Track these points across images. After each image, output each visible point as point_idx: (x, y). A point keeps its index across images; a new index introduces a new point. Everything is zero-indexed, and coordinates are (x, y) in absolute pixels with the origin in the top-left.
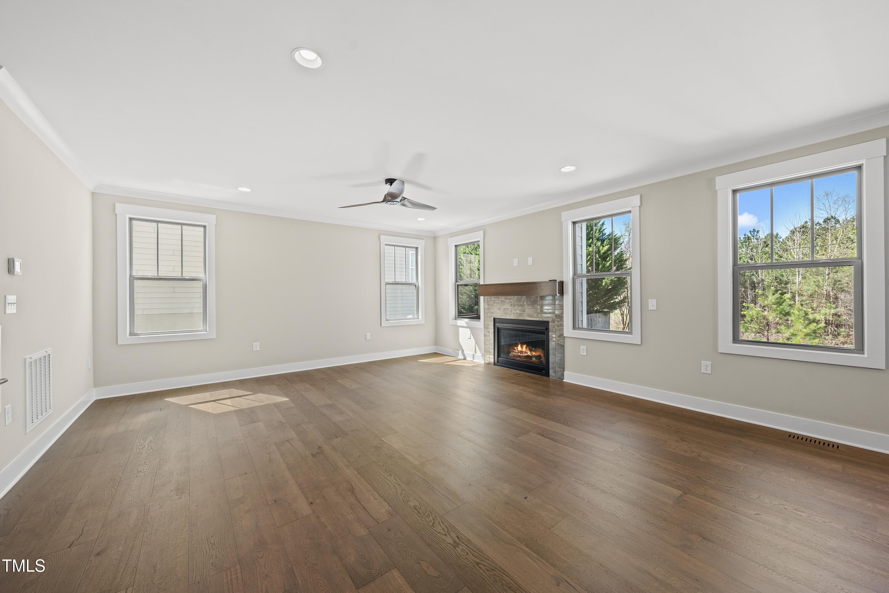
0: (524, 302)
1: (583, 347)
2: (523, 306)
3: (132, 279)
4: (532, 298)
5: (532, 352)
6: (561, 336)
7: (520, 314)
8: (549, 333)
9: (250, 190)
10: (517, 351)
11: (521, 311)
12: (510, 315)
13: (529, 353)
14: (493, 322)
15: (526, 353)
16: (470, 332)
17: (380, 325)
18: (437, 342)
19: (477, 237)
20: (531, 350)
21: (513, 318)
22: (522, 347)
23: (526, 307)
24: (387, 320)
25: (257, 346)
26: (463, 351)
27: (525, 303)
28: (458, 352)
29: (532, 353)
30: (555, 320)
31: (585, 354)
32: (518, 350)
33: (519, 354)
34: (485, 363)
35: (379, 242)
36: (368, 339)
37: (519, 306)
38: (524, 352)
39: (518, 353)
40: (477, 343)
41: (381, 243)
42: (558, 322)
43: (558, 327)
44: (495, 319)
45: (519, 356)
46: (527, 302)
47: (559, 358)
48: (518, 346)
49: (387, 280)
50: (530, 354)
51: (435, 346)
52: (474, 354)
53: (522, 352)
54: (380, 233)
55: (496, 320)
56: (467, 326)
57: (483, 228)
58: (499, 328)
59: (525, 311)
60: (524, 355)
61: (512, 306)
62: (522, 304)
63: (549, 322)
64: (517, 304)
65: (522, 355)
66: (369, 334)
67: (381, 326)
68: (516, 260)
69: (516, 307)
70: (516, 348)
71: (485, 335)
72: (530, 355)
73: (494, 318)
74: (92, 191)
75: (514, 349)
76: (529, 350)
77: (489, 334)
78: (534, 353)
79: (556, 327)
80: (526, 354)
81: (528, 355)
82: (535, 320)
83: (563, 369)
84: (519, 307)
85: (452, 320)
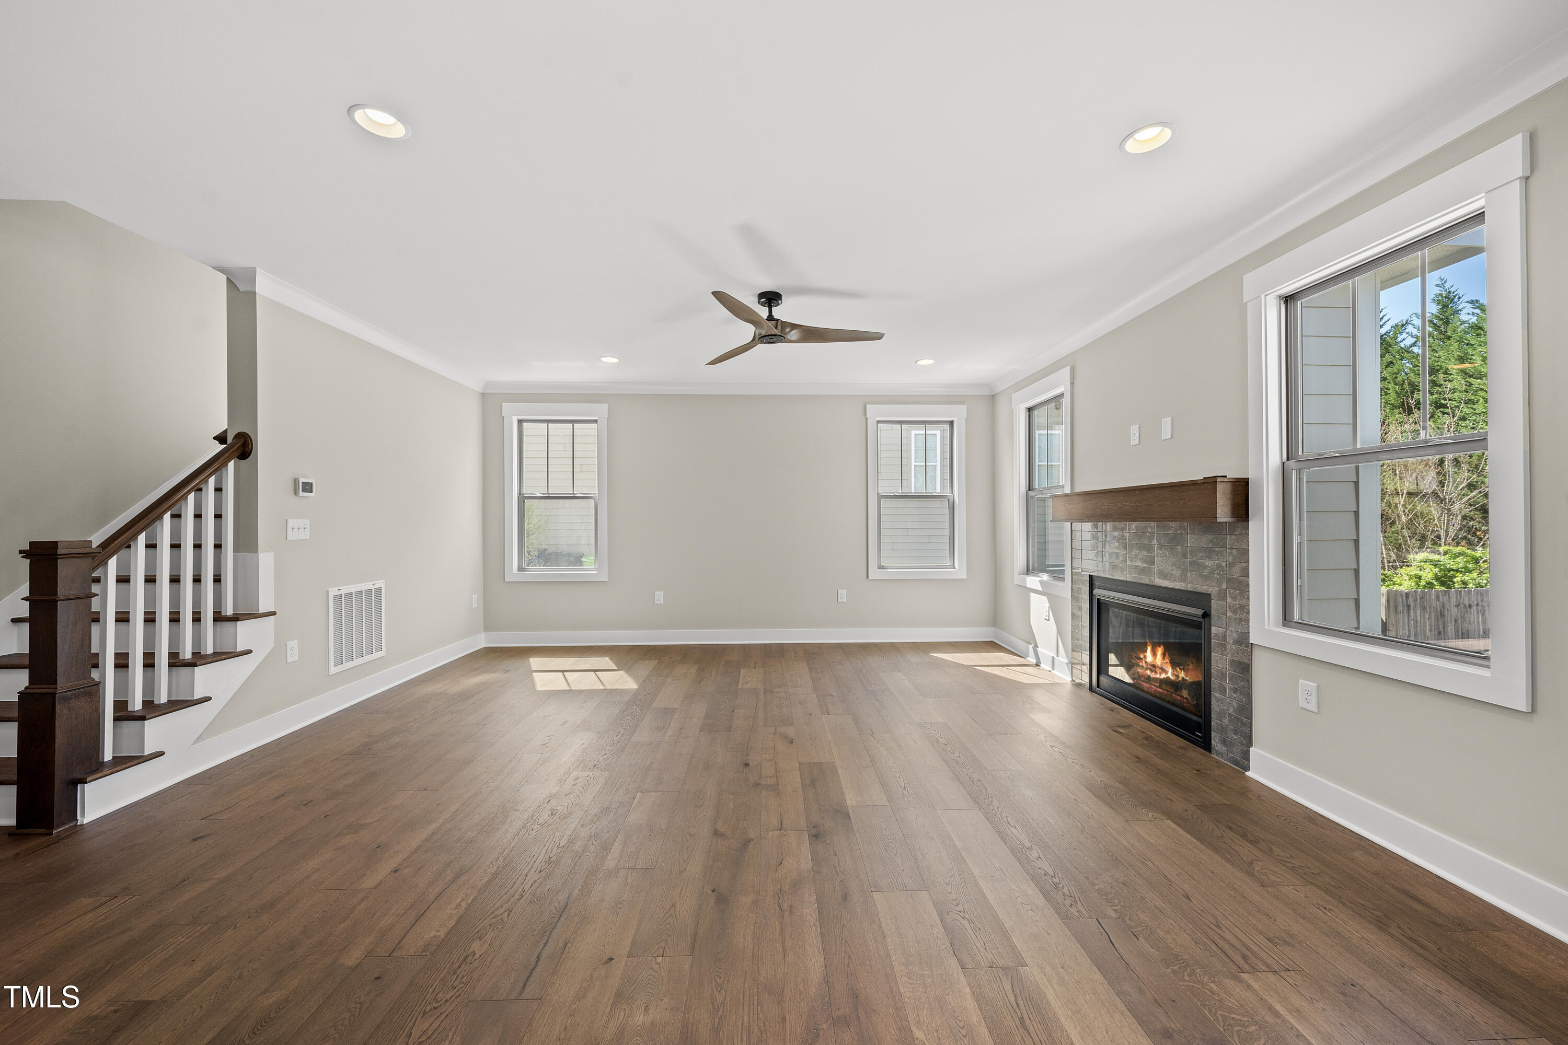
0: (1151, 539)
1: (1307, 685)
2: (1149, 548)
3: (522, 498)
4: (1170, 528)
5: (1178, 669)
6: (1243, 640)
7: (1143, 571)
8: (1211, 628)
9: (618, 360)
10: (1144, 665)
11: (1145, 562)
12: (1122, 570)
13: (1170, 674)
14: (1088, 585)
15: (1163, 670)
16: (1048, 605)
17: (866, 575)
18: (996, 619)
19: (1059, 384)
20: (1174, 664)
21: (1128, 579)
22: (1154, 654)
23: (1156, 551)
24: (881, 567)
25: (659, 597)
26: (1036, 646)
27: (1154, 542)
28: (1028, 647)
29: (1177, 672)
30: (1225, 593)
31: (1313, 707)
32: (1146, 662)
33: (1148, 672)
34: (1073, 681)
35: (864, 419)
36: (842, 601)
37: (1141, 547)
38: (1158, 667)
39: (1147, 669)
40: (1060, 632)
41: (868, 419)
42: (1234, 598)
43: (1235, 612)
44: (1095, 579)
45: (1149, 678)
46: (1158, 539)
47: (1235, 705)
48: (1147, 649)
49: (883, 491)
50: (1172, 674)
51: (992, 629)
52: (1053, 657)
53: (1154, 666)
54: (866, 401)
55: (1097, 583)
56: (1041, 590)
57: (1071, 362)
58: (1101, 601)
59: (1153, 563)
60: (1158, 676)
61: (1125, 548)
62: (1146, 542)
63: (1210, 595)
64: (1137, 544)
65: (1153, 675)
66: (843, 593)
67: (868, 577)
68: (1135, 429)
69: (1135, 551)
70: (1142, 656)
71: (1073, 615)
72: (1171, 677)
73: (1091, 577)
74: (482, 392)
75: (1140, 659)
76: (1170, 663)
77: (1080, 613)
78: (1182, 675)
79: (1229, 614)
80: (1163, 676)
81: (1168, 678)
82: (1177, 587)
83: (1248, 741)
84: (1140, 550)
85: (1020, 574)
